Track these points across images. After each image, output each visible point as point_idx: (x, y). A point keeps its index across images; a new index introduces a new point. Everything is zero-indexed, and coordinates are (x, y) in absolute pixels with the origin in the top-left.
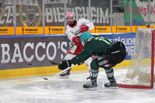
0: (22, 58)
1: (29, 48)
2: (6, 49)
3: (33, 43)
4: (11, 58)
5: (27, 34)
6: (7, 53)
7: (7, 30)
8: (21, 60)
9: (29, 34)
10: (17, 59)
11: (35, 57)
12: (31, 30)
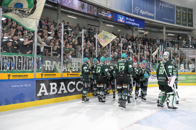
0: (66, 90)
1: (71, 84)
2: (54, 86)
3: (75, 82)
4: (58, 91)
5: (71, 77)
6: (55, 88)
7: (55, 75)
8: (65, 92)
9: (72, 77)
10: (62, 91)
11: (76, 89)
12: (74, 74)
